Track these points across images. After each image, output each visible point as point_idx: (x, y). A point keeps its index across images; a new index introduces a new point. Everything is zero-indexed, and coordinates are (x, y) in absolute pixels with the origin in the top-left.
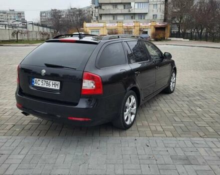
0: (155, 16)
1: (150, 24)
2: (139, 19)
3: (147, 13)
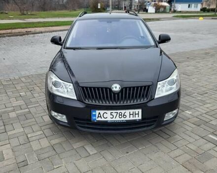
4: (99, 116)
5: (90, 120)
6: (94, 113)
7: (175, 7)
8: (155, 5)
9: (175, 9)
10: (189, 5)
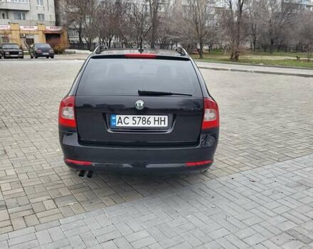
0: (41, 16)
1: (36, 28)
2: (15, 19)
3: (27, 11)
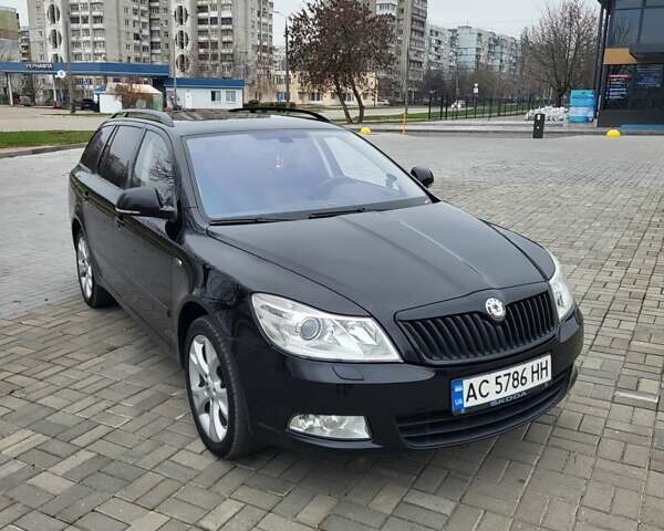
4: (471, 393)
5: (448, 412)
6: (457, 389)
7: (177, 98)
8: (119, 92)
9: (179, 104)
10: (213, 94)
